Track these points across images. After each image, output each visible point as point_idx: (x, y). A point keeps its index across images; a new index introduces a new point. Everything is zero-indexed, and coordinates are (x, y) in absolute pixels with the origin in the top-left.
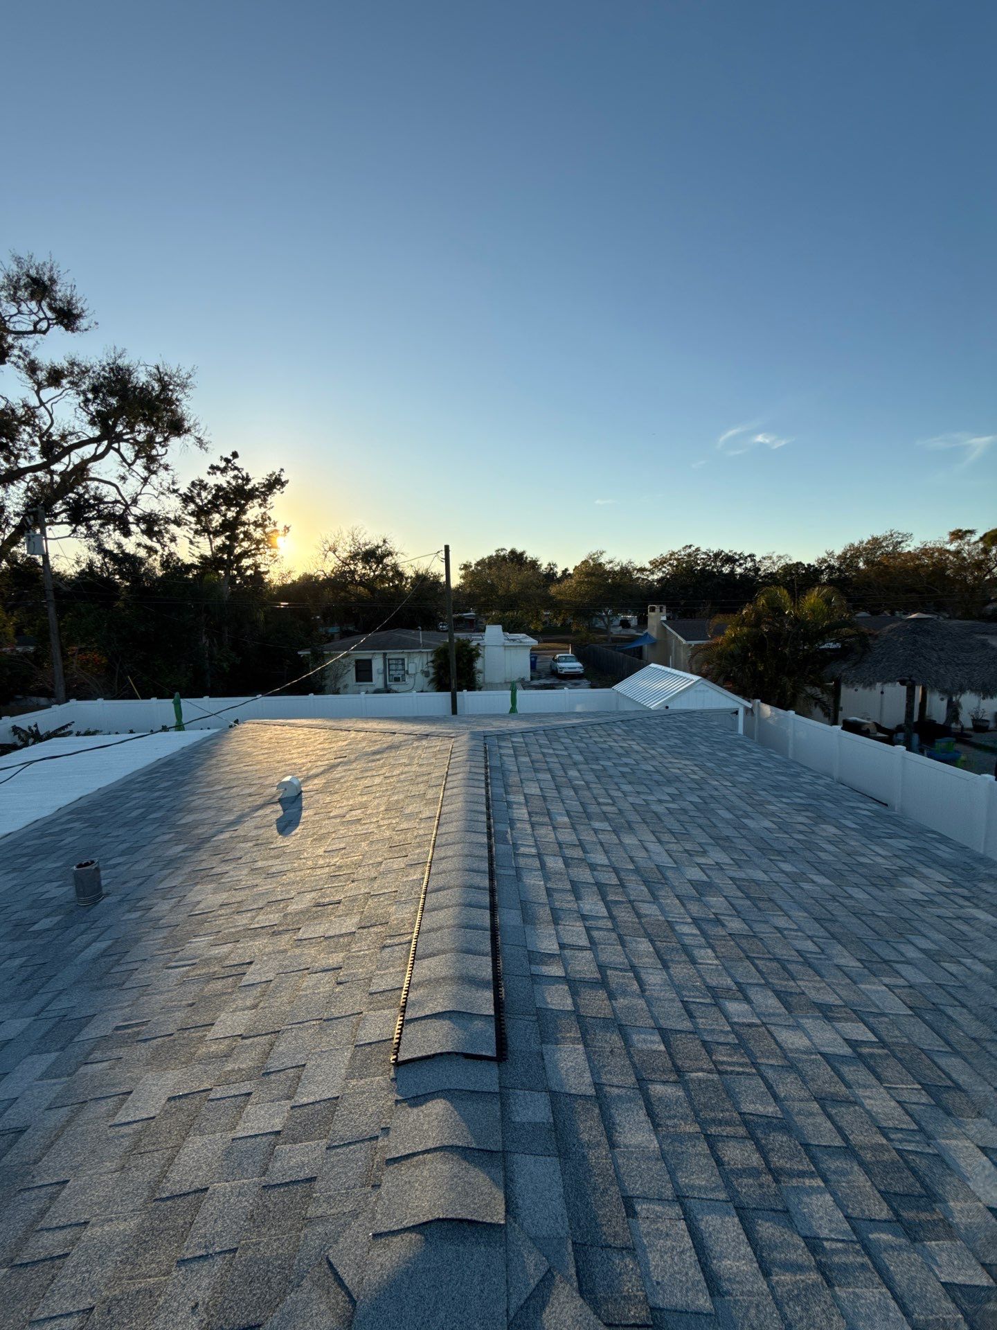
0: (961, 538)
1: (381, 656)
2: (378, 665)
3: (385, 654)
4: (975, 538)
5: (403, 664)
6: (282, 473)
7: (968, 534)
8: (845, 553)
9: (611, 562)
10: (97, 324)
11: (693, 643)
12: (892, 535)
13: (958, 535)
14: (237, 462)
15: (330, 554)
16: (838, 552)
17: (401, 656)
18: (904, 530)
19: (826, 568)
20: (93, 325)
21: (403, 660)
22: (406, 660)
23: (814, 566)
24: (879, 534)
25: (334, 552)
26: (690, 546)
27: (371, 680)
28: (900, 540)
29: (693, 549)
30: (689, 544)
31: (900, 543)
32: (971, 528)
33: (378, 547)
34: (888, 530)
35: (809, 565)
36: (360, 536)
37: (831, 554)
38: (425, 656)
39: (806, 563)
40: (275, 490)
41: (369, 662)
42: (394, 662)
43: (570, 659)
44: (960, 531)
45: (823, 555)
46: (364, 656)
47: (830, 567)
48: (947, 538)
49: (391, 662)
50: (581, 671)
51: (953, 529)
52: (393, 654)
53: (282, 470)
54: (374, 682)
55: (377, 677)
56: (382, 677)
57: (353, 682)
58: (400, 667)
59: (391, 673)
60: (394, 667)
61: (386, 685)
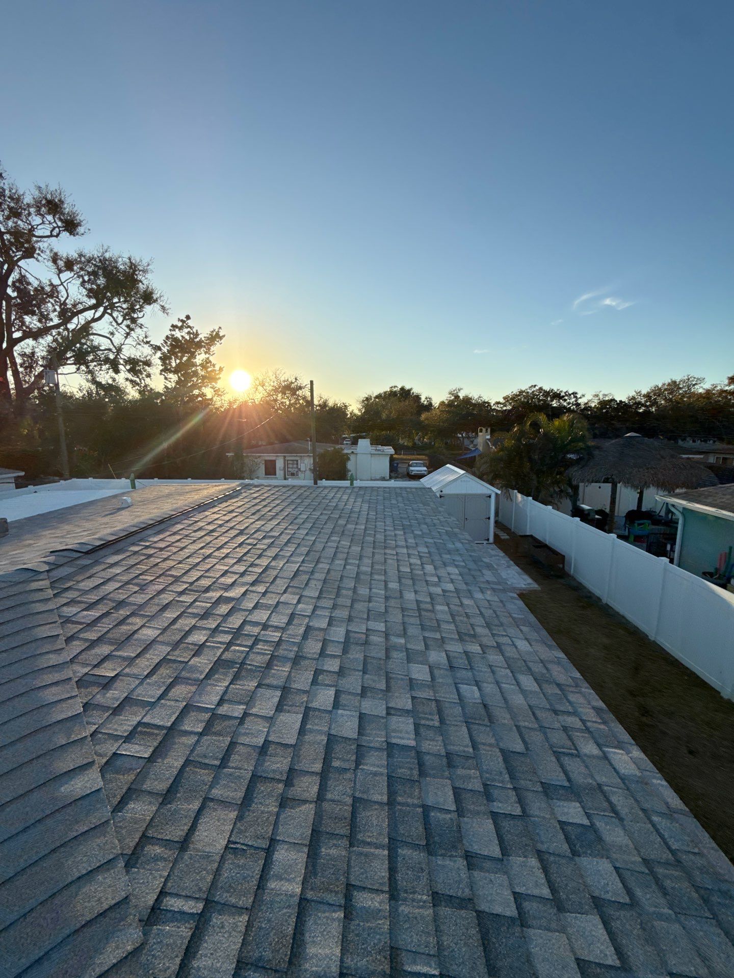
1: (282, 458)
2: (280, 464)
3: (285, 457)
5: (297, 464)
6: (220, 330)
8: (650, 393)
10: (89, 230)
12: (689, 379)
14: (190, 322)
15: (260, 388)
16: (645, 391)
17: (296, 458)
18: (699, 375)
19: (635, 404)
21: (297, 461)
22: (299, 461)
23: (624, 402)
25: (263, 386)
26: (535, 386)
27: (275, 474)
28: (694, 383)
29: (537, 388)
31: (694, 385)
33: (292, 383)
34: (686, 375)
35: (621, 401)
36: (281, 375)
37: (639, 393)
38: (312, 459)
39: (618, 399)
40: (215, 342)
41: (274, 462)
42: (291, 462)
43: (420, 465)
45: (632, 394)
46: (270, 457)
48: (726, 382)
49: (289, 462)
52: (291, 457)
53: (220, 328)
54: (277, 476)
55: (280, 473)
56: (282, 472)
57: (264, 476)
58: (295, 466)
59: (290, 469)
60: (291, 466)
61: (285, 479)
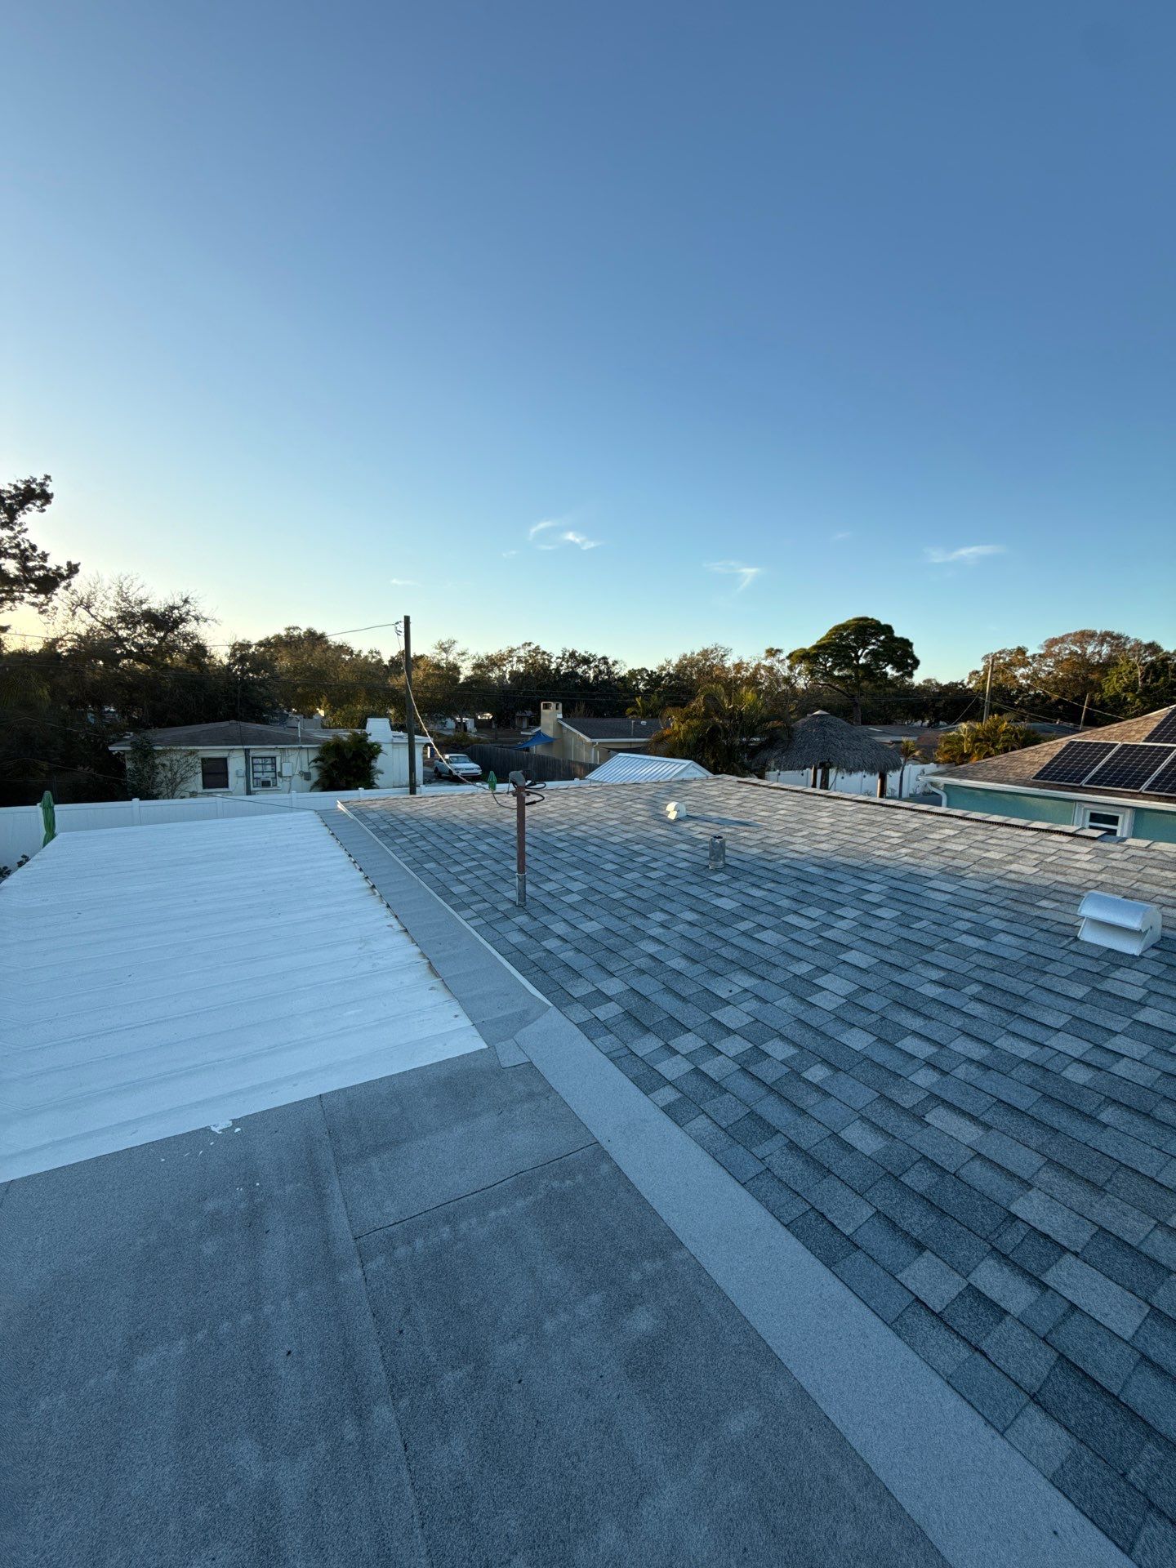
0: (774, 655)
1: (243, 753)
2: (236, 764)
3: (247, 751)
4: (782, 656)
5: (274, 764)
6: (48, 482)
7: (778, 653)
8: (681, 661)
9: (463, 654)
11: (597, 741)
12: (716, 649)
13: (772, 653)
15: (80, 611)
16: (675, 662)
17: (272, 754)
18: (726, 645)
19: (667, 675)
21: (274, 758)
22: (278, 759)
23: (655, 673)
24: (709, 645)
25: (87, 608)
26: (530, 644)
27: (226, 786)
28: (723, 654)
29: (533, 647)
30: (528, 642)
31: (723, 656)
32: (780, 648)
33: (173, 608)
34: (714, 644)
35: (652, 672)
36: (133, 589)
37: (669, 663)
38: (304, 754)
39: (649, 669)
40: (30, 506)
41: (224, 761)
42: (260, 761)
43: (463, 760)
44: (772, 649)
45: (664, 663)
46: (214, 752)
47: (668, 674)
48: (763, 655)
49: (255, 761)
50: (479, 772)
51: (768, 648)
52: (258, 751)
53: (47, 477)
54: (231, 788)
55: (236, 781)
56: (242, 781)
57: (200, 789)
58: (269, 768)
59: (256, 775)
60: (260, 768)
61: (249, 793)
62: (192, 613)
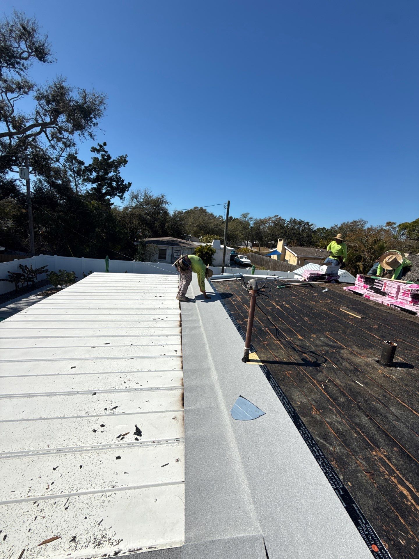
1: (171, 248)
2: (169, 252)
3: (173, 248)
4: (395, 226)
7: (393, 224)
8: (342, 225)
10: (56, 60)
13: (389, 224)
14: (106, 148)
17: (180, 249)
18: (365, 219)
20: (55, 60)
21: (181, 251)
24: (357, 219)
32: (394, 222)
34: (359, 219)
36: (149, 193)
38: (190, 250)
41: (166, 250)
43: (245, 258)
44: (390, 222)
45: (333, 226)
46: (163, 247)
49: (175, 251)
50: (250, 263)
52: (176, 248)
54: (166, 260)
55: (168, 258)
57: (158, 259)
60: (176, 254)
62: (164, 201)
